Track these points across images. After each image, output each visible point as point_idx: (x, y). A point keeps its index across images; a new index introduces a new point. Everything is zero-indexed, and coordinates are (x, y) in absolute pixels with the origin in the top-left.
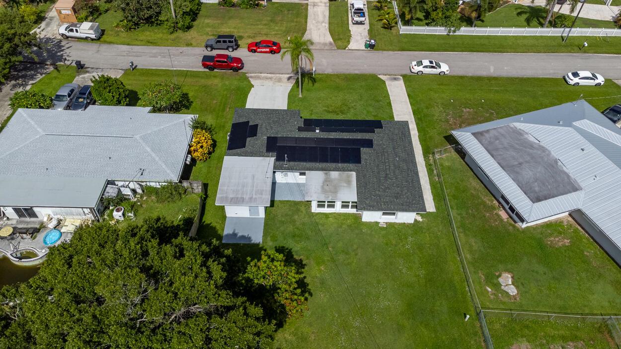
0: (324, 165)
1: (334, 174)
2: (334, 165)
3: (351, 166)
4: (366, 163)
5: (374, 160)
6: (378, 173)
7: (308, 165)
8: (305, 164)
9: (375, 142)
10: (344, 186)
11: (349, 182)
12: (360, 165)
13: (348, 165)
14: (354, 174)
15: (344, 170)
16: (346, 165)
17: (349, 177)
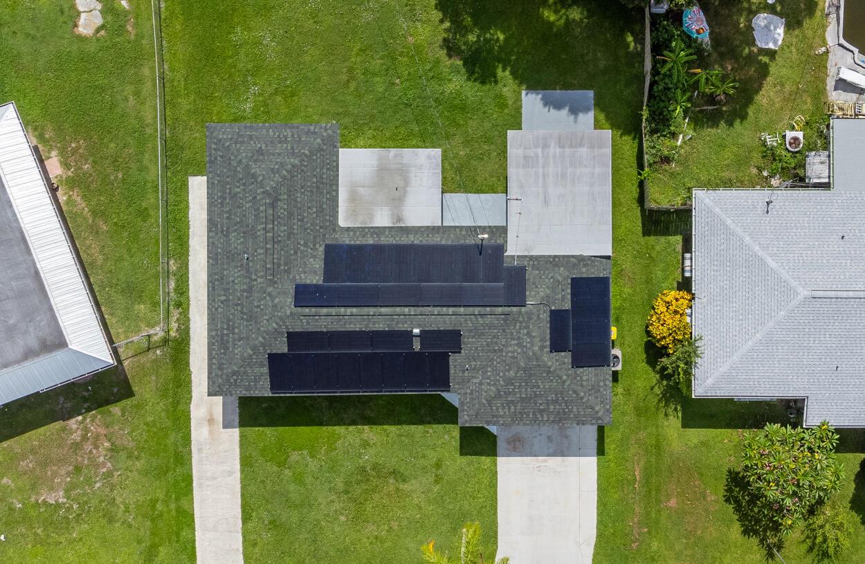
0: (405, 240)
1: (382, 219)
2: (385, 240)
3: (346, 240)
4: (314, 249)
5: (296, 253)
6: (291, 214)
7: (437, 240)
8: (443, 242)
9: (290, 300)
10: (364, 187)
11: (354, 198)
12: (327, 242)
13: (353, 243)
14: (342, 222)
15: (363, 231)
16: (358, 242)
17: (353, 213)
